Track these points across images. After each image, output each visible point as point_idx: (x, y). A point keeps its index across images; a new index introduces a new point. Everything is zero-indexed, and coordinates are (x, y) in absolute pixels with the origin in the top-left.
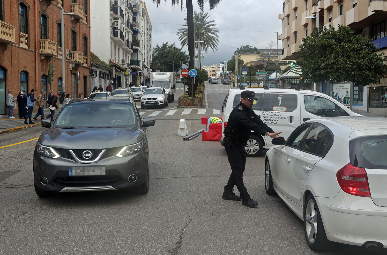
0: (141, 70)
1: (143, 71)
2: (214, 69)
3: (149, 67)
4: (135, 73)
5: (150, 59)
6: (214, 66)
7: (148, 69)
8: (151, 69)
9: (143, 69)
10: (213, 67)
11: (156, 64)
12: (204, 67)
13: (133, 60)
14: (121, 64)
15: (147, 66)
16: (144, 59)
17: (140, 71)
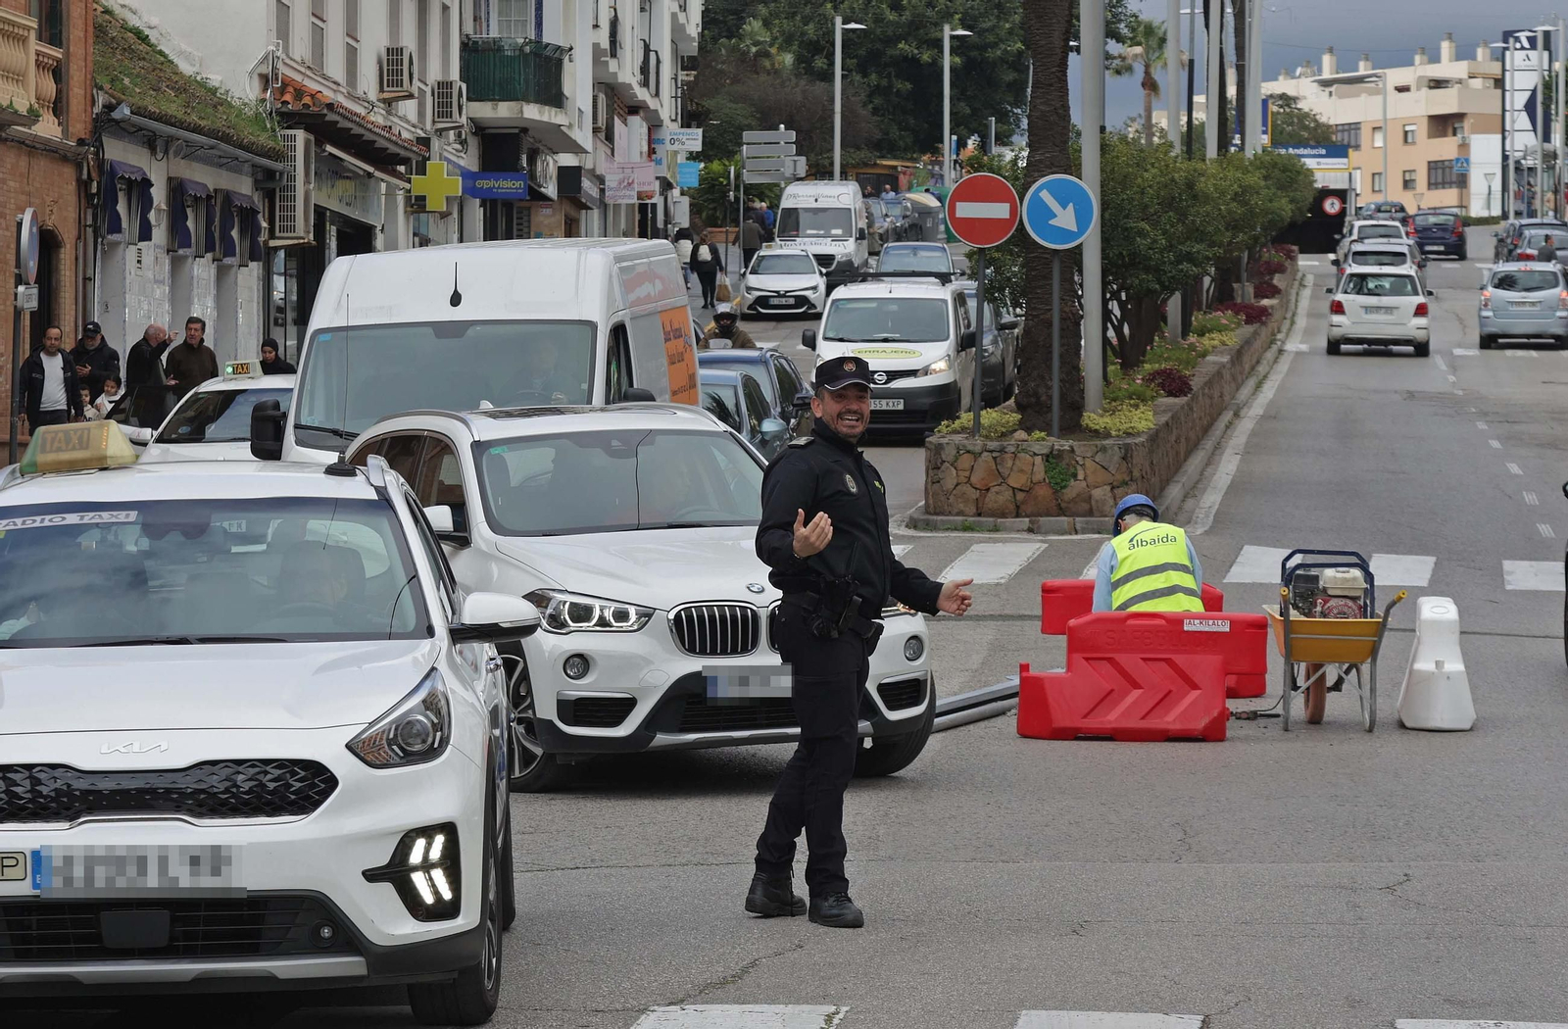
0: (576, 149)
1: (603, 149)
2: (1446, 102)
3: (666, 107)
4: (508, 186)
5: (682, 18)
6: (1448, 67)
7: (654, 125)
8: (689, 119)
9: (596, 130)
10: (1437, 84)
11: (752, 64)
12: (1326, 75)
13: (495, 47)
14: (373, 96)
15: (642, 94)
16: (614, 24)
17: (567, 160)
